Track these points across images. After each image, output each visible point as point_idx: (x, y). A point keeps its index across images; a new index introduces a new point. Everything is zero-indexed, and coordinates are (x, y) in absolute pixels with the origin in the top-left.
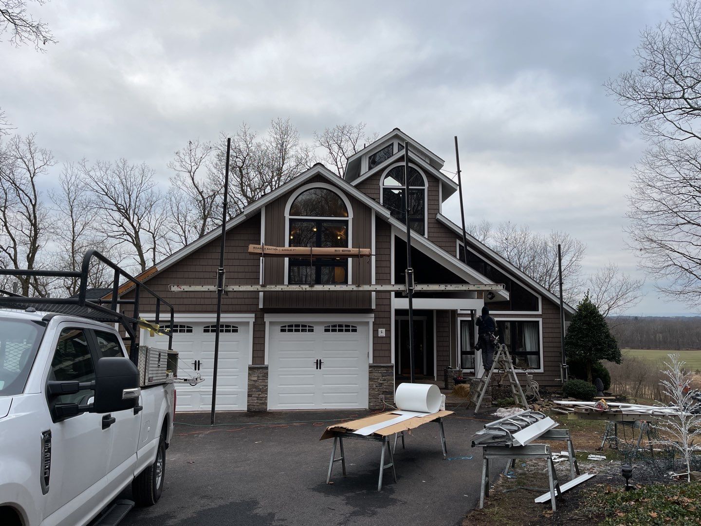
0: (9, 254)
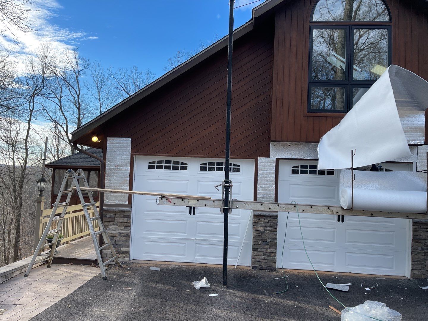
0: (63, 128)
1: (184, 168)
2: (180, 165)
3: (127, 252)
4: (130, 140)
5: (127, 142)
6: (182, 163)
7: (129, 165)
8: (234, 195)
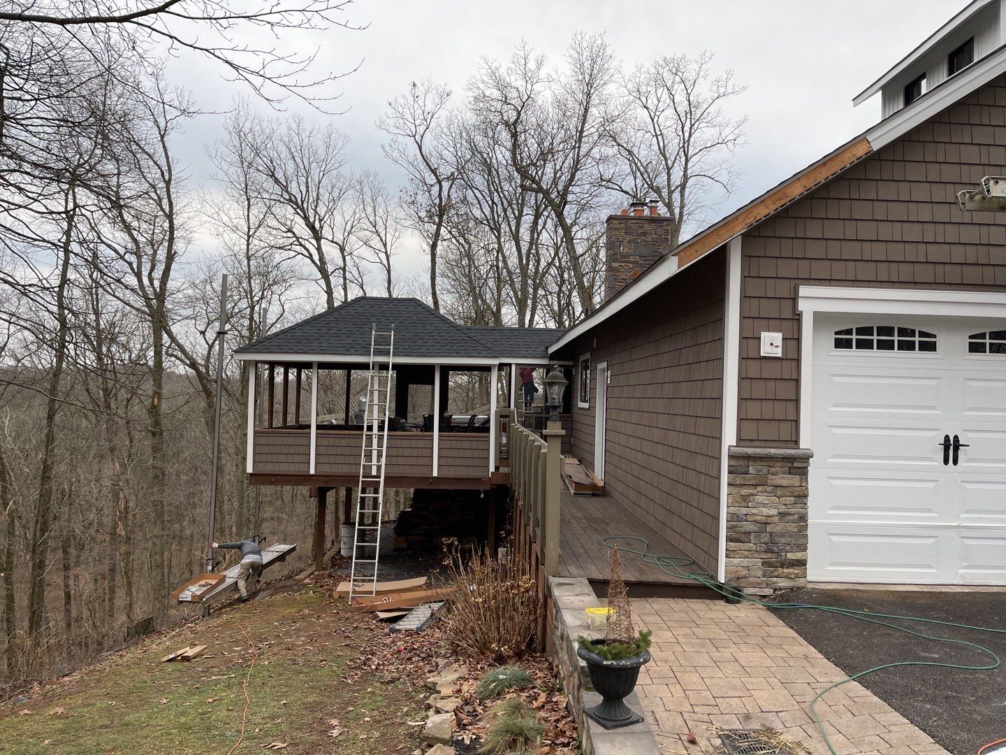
3: (802, 563)
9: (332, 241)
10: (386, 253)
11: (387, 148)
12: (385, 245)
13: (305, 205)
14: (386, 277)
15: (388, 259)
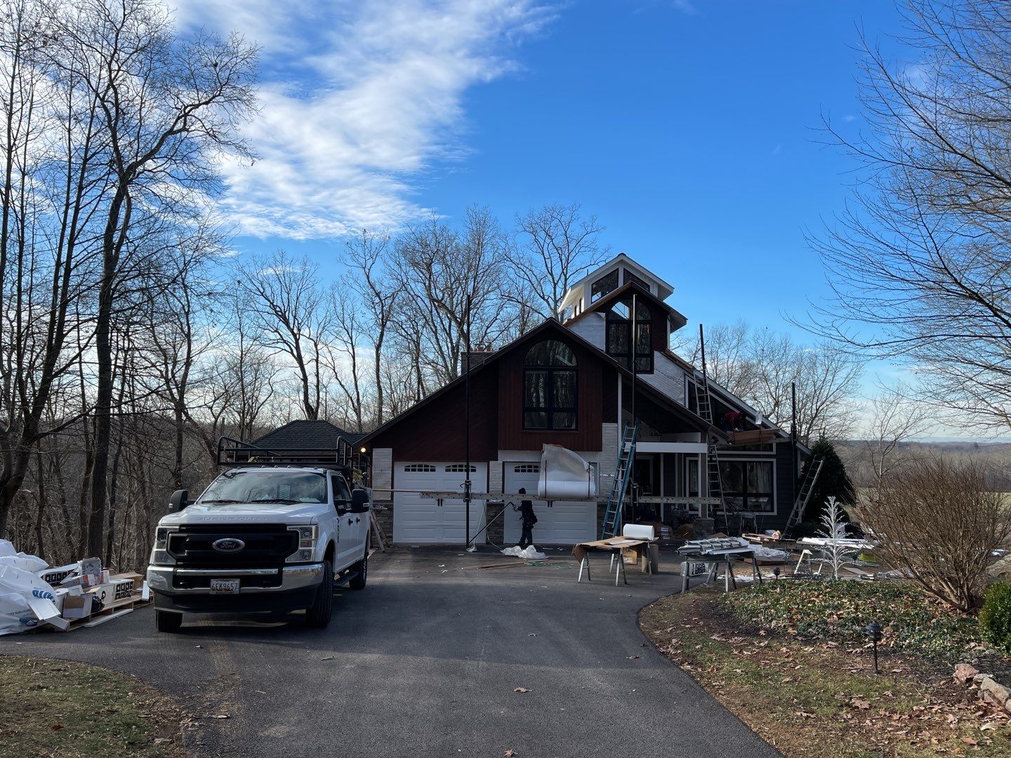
1: (434, 470)
2: (430, 468)
3: (392, 537)
4: (391, 449)
5: (389, 451)
6: (431, 467)
7: (391, 469)
8: (472, 491)
9: (309, 338)
10: (352, 344)
11: (345, 278)
12: (351, 338)
13: (287, 314)
14: (352, 362)
15: (353, 349)
